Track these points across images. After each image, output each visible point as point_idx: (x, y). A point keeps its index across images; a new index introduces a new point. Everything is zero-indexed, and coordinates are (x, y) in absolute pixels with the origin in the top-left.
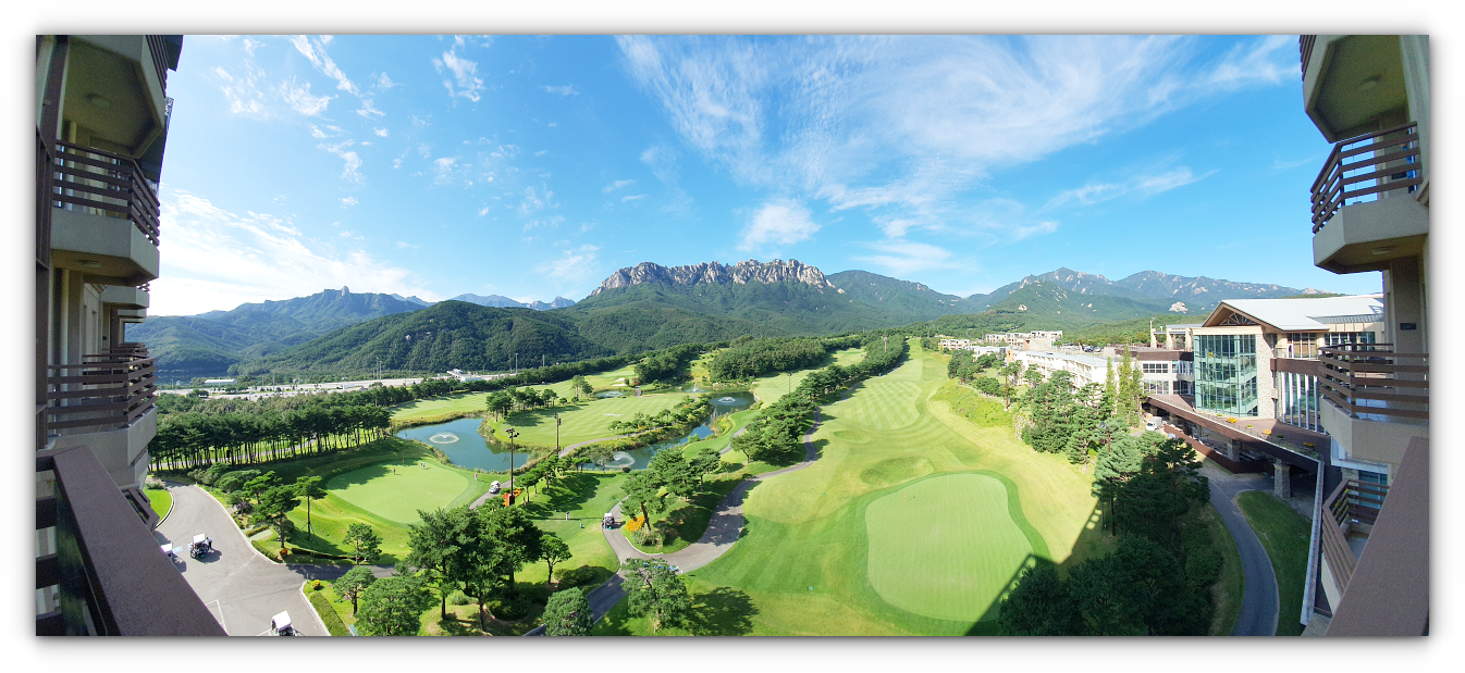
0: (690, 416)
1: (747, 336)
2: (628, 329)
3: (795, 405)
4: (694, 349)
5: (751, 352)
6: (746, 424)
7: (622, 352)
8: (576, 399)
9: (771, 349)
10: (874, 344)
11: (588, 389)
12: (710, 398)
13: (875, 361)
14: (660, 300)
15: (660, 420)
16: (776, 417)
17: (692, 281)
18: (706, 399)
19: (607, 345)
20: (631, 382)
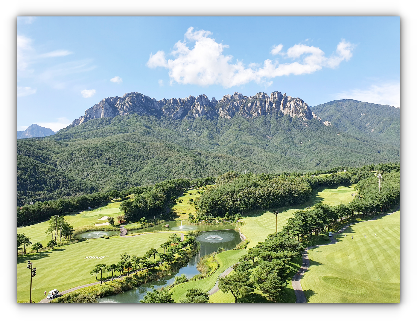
0: (177, 255)
1: (232, 172)
2: (113, 164)
3: (282, 246)
4: (181, 185)
5: (237, 189)
6: (233, 264)
7: (106, 189)
8: (53, 243)
9: (256, 186)
10: (365, 182)
11: (67, 231)
12: (197, 236)
13: (368, 202)
14: (149, 133)
15: (147, 260)
16: (264, 258)
17: (179, 115)
18: (193, 237)
19: (90, 181)
20: (116, 222)
